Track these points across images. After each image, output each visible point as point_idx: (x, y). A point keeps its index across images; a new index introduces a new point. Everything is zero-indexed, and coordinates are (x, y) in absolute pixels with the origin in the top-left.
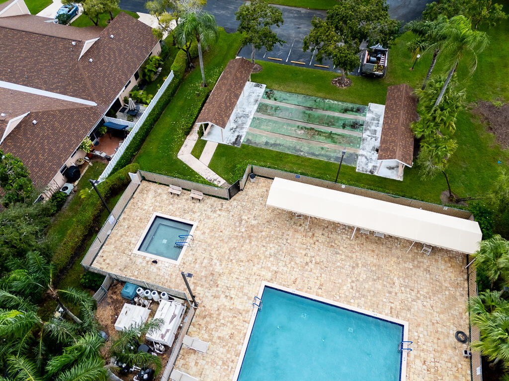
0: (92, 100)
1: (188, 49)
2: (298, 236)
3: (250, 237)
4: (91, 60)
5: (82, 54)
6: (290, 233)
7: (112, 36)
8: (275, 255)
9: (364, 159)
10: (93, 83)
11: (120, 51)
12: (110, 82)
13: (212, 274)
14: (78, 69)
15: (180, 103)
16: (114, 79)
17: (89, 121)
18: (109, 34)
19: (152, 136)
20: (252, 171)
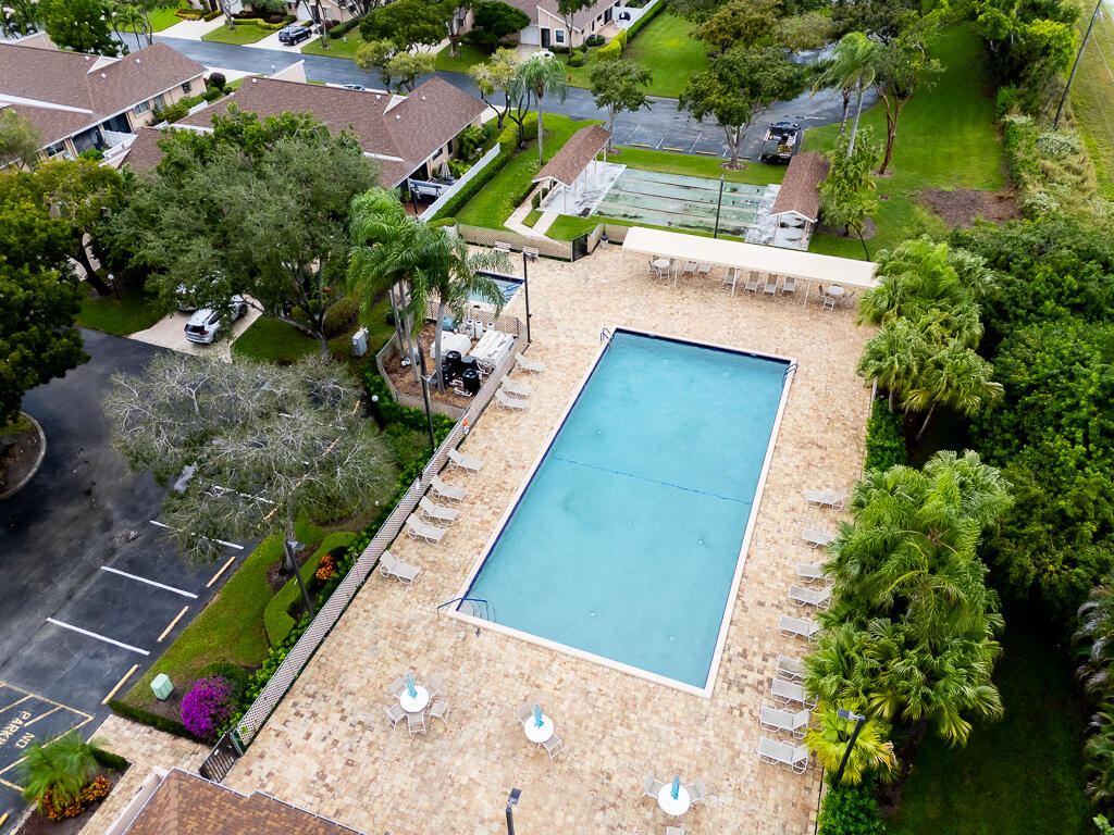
0: (399, 156)
1: (521, 120)
2: (664, 294)
3: (598, 292)
4: (398, 117)
5: (387, 110)
6: (652, 291)
7: (424, 98)
8: (631, 307)
9: (757, 232)
10: (400, 141)
11: (433, 116)
12: (420, 142)
13: (550, 320)
14: (382, 123)
15: (508, 179)
16: (425, 140)
17: (394, 174)
18: (420, 96)
19: (469, 206)
20: (604, 234)
